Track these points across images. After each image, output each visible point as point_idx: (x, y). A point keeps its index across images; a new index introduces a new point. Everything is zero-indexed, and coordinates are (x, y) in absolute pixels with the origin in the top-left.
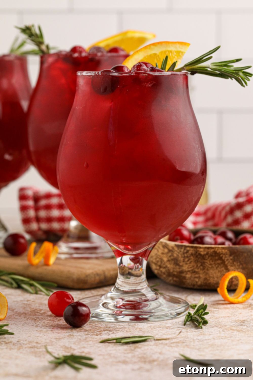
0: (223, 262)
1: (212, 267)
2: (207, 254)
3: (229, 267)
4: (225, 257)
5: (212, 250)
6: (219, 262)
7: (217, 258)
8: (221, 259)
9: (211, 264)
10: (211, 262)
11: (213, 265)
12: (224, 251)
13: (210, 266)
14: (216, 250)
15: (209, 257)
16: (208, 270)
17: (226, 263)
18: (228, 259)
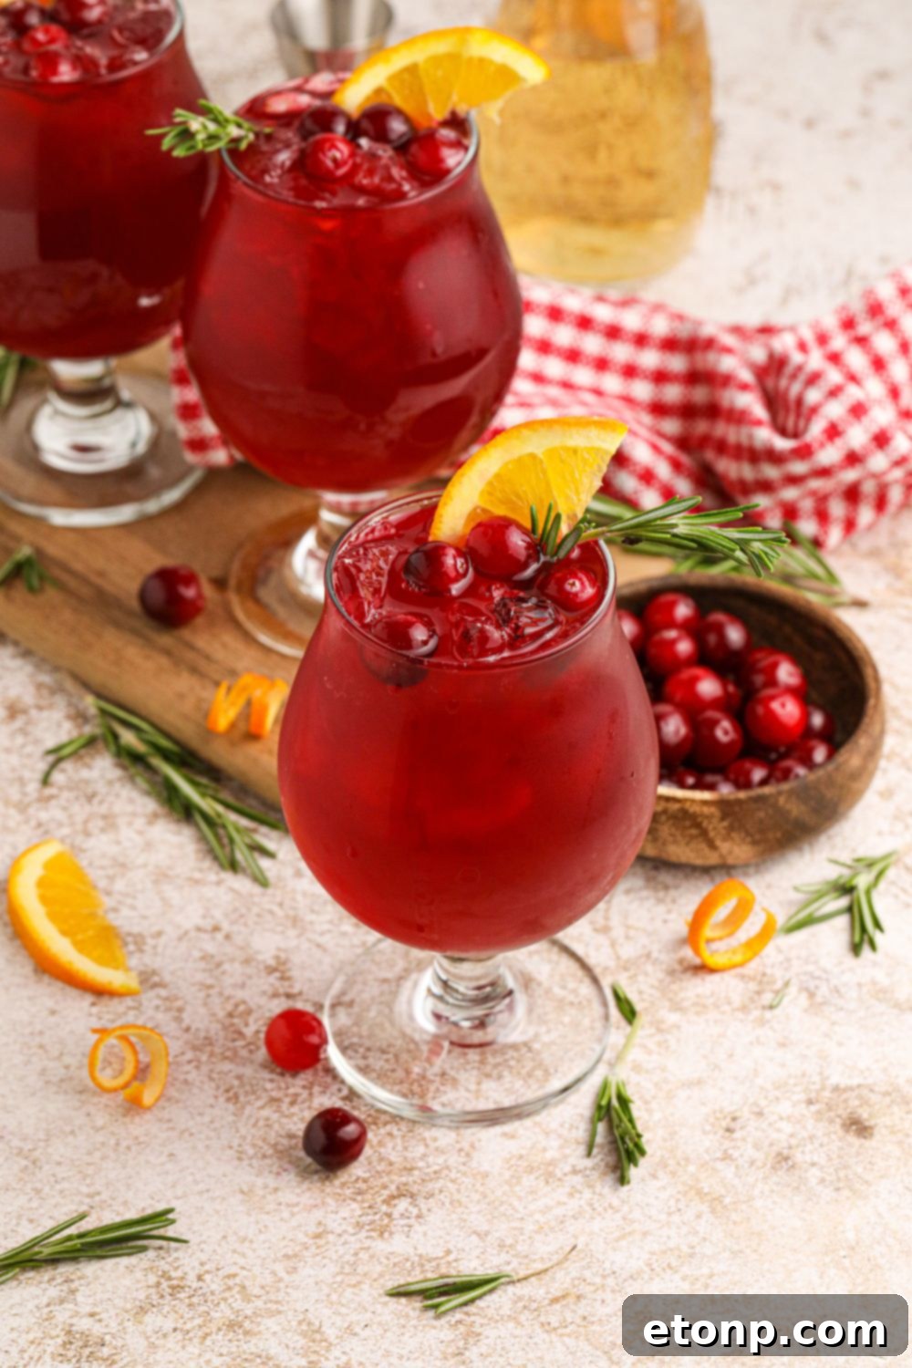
0: (704, 833)
1: (675, 842)
2: (665, 811)
3: (718, 843)
4: (710, 823)
5: (676, 806)
6: (694, 831)
7: (688, 823)
8: (698, 825)
9: (672, 835)
10: (673, 830)
11: (679, 838)
12: (706, 810)
13: (671, 839)
14: (687, 805)
15: (668, 819)
16: (664, 844)
17: (712, 834)
18: (716, 827)
